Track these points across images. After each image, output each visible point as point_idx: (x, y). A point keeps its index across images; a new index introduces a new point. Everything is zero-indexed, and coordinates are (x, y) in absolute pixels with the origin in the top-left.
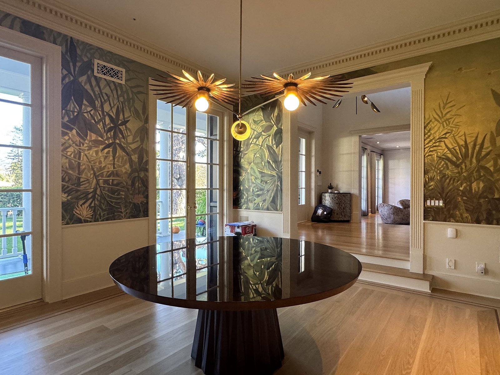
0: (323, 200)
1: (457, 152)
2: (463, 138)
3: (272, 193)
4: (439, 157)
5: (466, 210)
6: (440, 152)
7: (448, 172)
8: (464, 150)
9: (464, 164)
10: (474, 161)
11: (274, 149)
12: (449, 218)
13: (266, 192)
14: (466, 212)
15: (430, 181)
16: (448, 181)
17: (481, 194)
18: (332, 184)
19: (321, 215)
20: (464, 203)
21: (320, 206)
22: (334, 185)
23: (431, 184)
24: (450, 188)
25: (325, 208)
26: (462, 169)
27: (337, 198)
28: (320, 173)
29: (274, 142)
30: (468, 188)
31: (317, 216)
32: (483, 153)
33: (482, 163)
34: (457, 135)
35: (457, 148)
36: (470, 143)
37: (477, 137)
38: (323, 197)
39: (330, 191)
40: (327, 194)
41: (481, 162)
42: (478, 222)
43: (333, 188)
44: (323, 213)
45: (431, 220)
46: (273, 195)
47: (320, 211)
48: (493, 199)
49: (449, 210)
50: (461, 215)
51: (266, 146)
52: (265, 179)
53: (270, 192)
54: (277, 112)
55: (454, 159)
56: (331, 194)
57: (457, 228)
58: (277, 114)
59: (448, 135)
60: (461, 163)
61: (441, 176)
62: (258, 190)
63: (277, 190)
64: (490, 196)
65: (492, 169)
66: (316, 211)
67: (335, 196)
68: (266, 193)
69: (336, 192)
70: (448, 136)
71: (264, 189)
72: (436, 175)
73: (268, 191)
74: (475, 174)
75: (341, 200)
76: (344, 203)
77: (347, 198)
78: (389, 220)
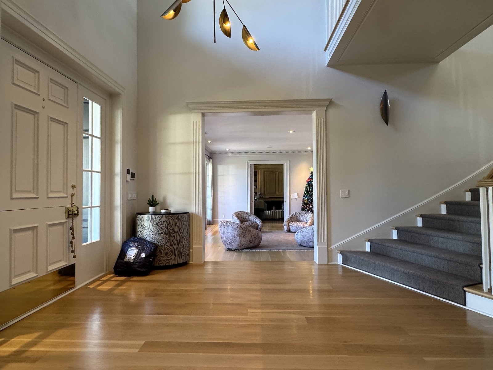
0: (139, 229)
18: (155, 197)
19: (134, 260)
21: (132, 241)
22: (159, 198)
25: (142, 243)
27: (165, 223)
28: (133, 175)
31: (125, 261)
38: (139, 222)
39: (151, 209)
40: (146, 217)
43: (158, 203)
44: (138, 255)
47: (132, 253)
56: (154, 216)
66: (123, 253)
67: (163, 220)
69: (163, 211)
75: (173, 226)
76: (178, 232)
77: (183, 222)
78: (233, 244)
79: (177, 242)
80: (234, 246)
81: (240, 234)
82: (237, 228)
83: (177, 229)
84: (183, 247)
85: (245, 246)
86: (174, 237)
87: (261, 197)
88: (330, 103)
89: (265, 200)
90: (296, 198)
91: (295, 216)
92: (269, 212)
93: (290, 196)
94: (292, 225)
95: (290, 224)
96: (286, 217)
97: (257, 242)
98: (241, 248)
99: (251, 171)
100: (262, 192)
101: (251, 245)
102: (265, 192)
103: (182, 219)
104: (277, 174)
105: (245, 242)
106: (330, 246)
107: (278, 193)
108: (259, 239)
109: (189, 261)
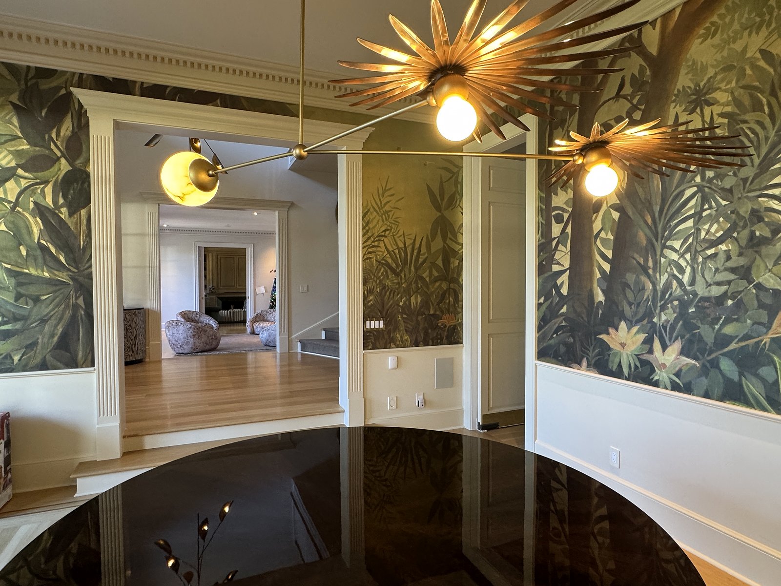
1: (397, 257)
2: (402, 238)
3: (56, 326)
4: (378, 262)
5: (406, 331)
6: (379, 255)
7: (388, 283)
8: (403, 255)
9: (403, 273)
10: (413, 269)
11: (63, 217)
12: (390, 343)
13: (34, 325)
14: (406, 333)
15: (369, 295)
16: (388, 293)
17: (418, 310)
20: (404, 322)
23: (371, 298)
24: (390, 304)
26: (401, 278)
29: (61, 201)
30: (407, 303)
32: (421, 260)
33: (420, 272)
34: (396, 234)
35: (396, 251)
36: (409, 245)
37: (415, 240)
41: (418, 271)
42: (416, 344)
45: (370, 349)
46: (61, 330)
48: (429, 314)
49: (389, 333)
50: (402, 337)
51: (32, 205)
52: (33, 290)
53: (52, 322)
54: (71, 129)
55: (394, 265)
57: (399, 354)
58: (69, 133)
59: (387, 232)
60: (401, 271)
61: (380, 288)
62: (5, 319)
63: (74, 317)
64: (426, 313)
65: (427, 279)
68: (34, 327)
70: (388, 235)
71: (29, 315)
72: (375, 287)
73: (43, 321)
74: (414, 285)
75: (130, 322)
76: (135, 328)
77: (140, 317)
78: (185, 347)
79: (134, 338)
80: (187, 349)
81: (194, 335)
82: (191, 328)
83: (134, 325)
84: (140, 344)
85: (200, 349)
86: (132, 333)
87: (213, 292)
88: (292, 205)
89: (218, 296)
90: (263, 293)
91: (260, 314)
92: (225, 312)
93: (255, 290)
94: (257, 325)
95: (254, 325)
96: (249, 316)
97: (214, 343)
98: (195, 352)
99: (199, 256)
100: (215, 285)
101: (208, 347)
102: (219, 285)
103: (139, 315)
104: (237, 259)
105: (200, 344)
106: (291, 336)
107: (238, 285)
108: (218, 341)
109: (145, 358)
